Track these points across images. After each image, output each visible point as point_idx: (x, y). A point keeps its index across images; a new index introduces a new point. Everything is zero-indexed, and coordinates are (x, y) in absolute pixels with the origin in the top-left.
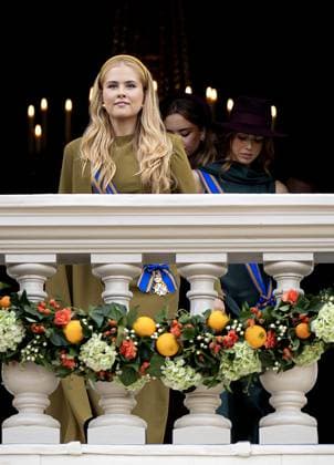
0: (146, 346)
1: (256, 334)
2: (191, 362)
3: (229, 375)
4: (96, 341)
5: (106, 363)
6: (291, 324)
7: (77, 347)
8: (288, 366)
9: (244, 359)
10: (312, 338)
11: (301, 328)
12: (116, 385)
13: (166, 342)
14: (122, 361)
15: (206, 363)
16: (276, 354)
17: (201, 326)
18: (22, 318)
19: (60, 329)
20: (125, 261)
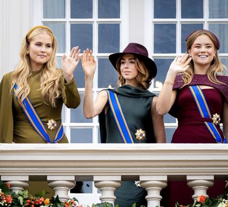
20: (112, 179)
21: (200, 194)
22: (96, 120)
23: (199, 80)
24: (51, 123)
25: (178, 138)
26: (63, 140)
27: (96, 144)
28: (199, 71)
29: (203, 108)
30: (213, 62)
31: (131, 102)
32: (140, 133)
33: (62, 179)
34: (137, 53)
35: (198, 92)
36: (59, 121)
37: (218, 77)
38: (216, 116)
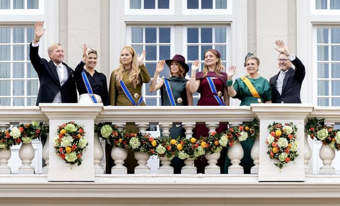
0: (174, 147)
1: (204, 144)
2: (186, 152)
3: (196, 155)
4: (160, 146)
5: (163, 152)
6: (213, 141)
7: (155, 148)
8: (212, 153)
9: (201, 151)
10: (219, 145)
11: (216, 143)
12: (165, 158)
13: (179, 146)
14: (167, 151)
15: (190, 152)
16: (209, 150)
17: (189, 142)
18: (140, 140)
19: (150, 143)
20: (168, 124)
21: (212, 131)
22: (158, 92)
23: (211, 74)
24: (136, 95)
25: (200, 103)
26: (142, 104)
27: (158, 106)
28: (211, 70)
29: (213, 88)
30: (217, 63)
31: (175, 84)
32: (180, 100)
33: (142, 124)
34: (179, 60)
35: (211, 80)
36: (140, 94)
37: (221, 73)
38: (220, 92)
